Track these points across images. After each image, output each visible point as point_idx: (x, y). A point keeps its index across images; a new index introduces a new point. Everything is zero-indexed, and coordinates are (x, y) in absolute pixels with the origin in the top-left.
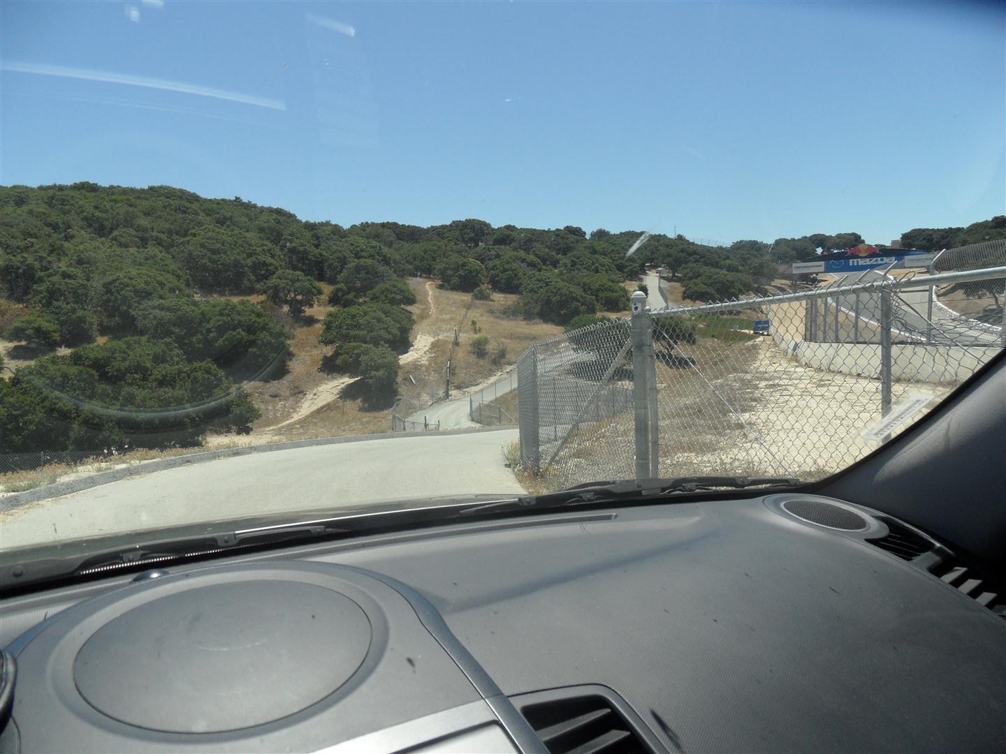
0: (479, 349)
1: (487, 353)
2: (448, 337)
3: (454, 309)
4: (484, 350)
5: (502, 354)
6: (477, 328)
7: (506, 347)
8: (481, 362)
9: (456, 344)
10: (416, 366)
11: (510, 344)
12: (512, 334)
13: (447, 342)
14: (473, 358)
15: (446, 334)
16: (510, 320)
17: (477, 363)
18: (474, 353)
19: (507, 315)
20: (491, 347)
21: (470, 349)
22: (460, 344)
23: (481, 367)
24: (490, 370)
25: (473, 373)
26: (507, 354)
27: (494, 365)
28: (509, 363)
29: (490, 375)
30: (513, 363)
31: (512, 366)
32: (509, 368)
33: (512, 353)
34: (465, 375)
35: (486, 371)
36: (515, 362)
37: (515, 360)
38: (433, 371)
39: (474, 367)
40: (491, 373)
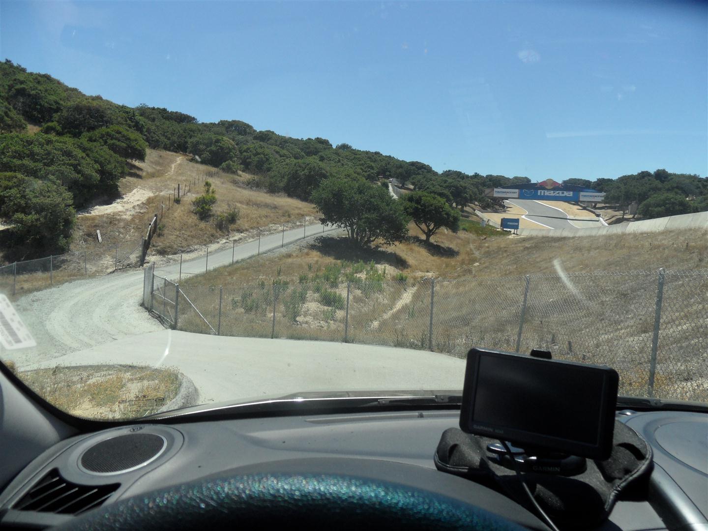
0: (203, 209)
1: (213, 215)
4: (209, 210)
5: (232, 219)
7: (239, 212)
8: (203, 225)
9: (178, 201)
10: (112, 220)
11: (243, 209)
14: (193, 219)
16: (253, 190)
18: (195, 213)
20: (220, 209)
21: (193, 208)
22: (182, 202)
23: (201, 230)
24: (212, 236)
25: (189, 236)
26: (239, 219)
27: (218, 230)
28: (239, 231)
29: (211, 242)
30: (244, 231)
31: (242, 234)
32: (237, 236)
33: (246, 219)
34: (176, 238)
35: (206, 235)
36: (247, 230)
37: (247, 227)
38: (134, 228)
39: (191, 229)
40: (212, 239)
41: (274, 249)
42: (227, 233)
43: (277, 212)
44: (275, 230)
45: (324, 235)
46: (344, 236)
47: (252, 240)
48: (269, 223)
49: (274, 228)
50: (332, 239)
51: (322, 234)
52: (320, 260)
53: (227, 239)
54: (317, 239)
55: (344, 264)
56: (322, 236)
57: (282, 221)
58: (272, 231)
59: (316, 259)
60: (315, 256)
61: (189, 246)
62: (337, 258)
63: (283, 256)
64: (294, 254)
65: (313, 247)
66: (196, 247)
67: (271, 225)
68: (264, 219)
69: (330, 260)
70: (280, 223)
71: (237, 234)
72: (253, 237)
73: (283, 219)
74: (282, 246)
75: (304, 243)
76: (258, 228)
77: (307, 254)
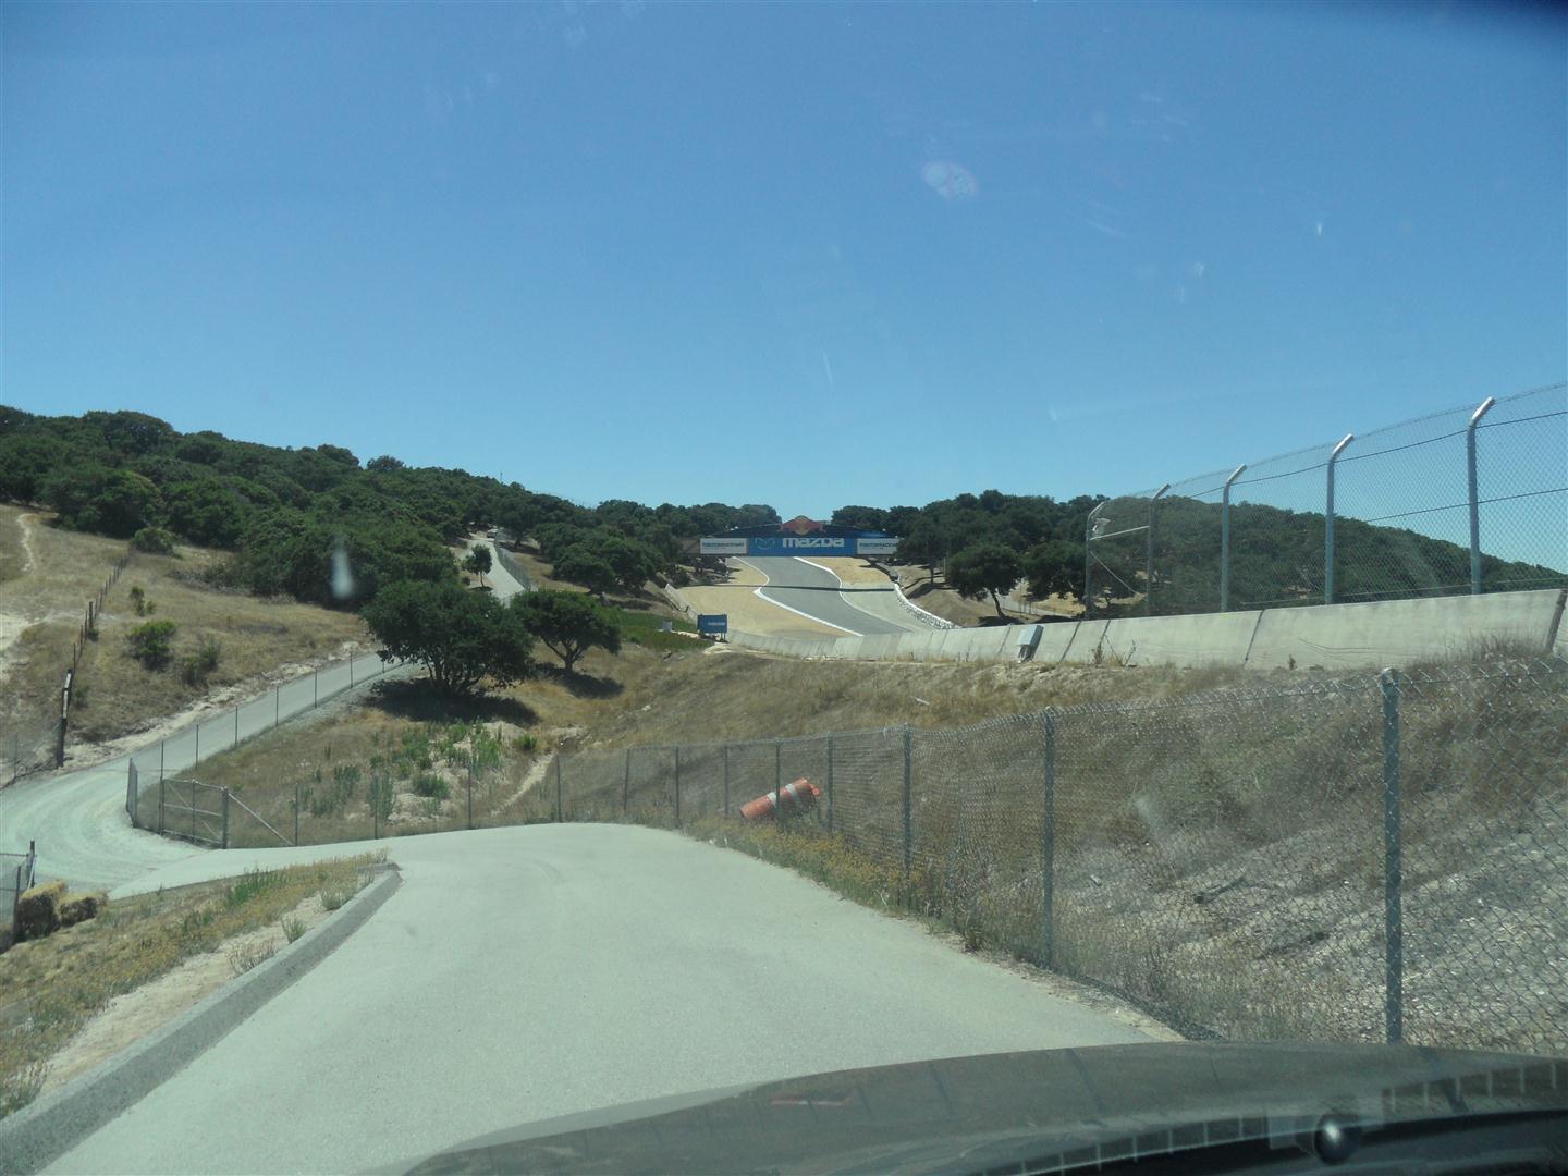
0: (151, 649)
1: (171, 659)
2: (68, 619)
3: (85, 565)
4: (165, 650)
5: (210, 661)
6: (145, 605)
7: (219, 646)
8: (156, 678)
9: (91, 634)
11: (227, 640)
12: (229, 619)
13: (64, 631)
14: (135, 669)
15: (62, 614)
16: (223, 592)
17: (143, 681)
18: (137, 657)
19: (213, 583)
20: (182, 646)
21: (126, 647)
22: (100, 636)
23: (156, 688)
24: (179, 697)
25: (134, 702)
26: (221, 662)
27: (187, 686)
28: (226, 683)
29: (177, 710)
30: (235, 682)
31: (233, 689)
32: (224, 693)
33: (234, 660)
34: (111, 708)
35: (167, 698)
36: (239, 680)
37: (240, 675)
38: (21, 697)
39: (135, 689)
40: (179, 703)
41: (301, 713)
42: (204, 690)
43: (291, 640)
44: (292, 674)
45: (387, 677)
46: (421, 677)
47: (252, 698)
48: (277, 663)
49: (289, 671)
50: (401, 684)
51: (382, 677)
52: (388, 724)
53: (207, 700)
54: (375, 687)
55: (432, 727)
56: (383, 681)
57: (301, 655)
58: (286, 678)
59: (380, 723)
60: (377, 719)
61: (138, 721)
62: (415, 718)
63: (323, 724)
64: (341, 719)
65: (370, 702)
66: (151, 721)
67: (284, 666)
68: (269, 656)
69: (403, 724)
70: (299, 661)
71: (222, 689)
72: (254, 692)
73: (302, 652)
74: (316, 705)
75: (352, 696)
76: (260, 674)
77: (364, 716)
